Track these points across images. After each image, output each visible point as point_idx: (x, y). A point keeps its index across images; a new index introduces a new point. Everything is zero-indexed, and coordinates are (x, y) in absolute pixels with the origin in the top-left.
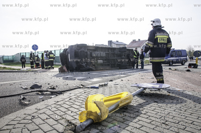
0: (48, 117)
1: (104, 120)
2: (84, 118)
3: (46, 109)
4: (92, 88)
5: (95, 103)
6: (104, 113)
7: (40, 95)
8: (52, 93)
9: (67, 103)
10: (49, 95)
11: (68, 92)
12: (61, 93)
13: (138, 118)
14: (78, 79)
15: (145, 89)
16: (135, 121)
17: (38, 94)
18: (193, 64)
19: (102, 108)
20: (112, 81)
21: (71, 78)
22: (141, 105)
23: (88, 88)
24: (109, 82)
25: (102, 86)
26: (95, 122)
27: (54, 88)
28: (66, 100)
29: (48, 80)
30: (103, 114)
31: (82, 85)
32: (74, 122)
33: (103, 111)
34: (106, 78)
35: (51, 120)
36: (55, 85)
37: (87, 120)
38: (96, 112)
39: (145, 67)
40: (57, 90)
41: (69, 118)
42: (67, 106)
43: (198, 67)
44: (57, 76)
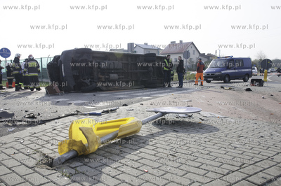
1: (93, 153)
2: (66, 149)
3: (15, 143)
4: (91, 114)
5: (80, 129)
6: (92, 142)
7: (10, 126)
9: (49, 134)
10: (25, 126)
11: (53, 122)
12: (44, 122)
13: (142, 150)
14: (75, 104)
16: (135, 153)
17: (7, 126)
18: (257, 80)
19: (90, 136)
20: (126, 105)
21: (65, 101)
22: (153, 136)
23: (85, 115)
24: (121, 108)
25: (107, 112)
26: (80, 154)
27: (33, 117)
28: (48, 131)
29: (27, 107)
31: (78, 112)
32: (51, 156)
35: (21, 154)
36: (36, 113)
37: (69, 151)
38: (81, 141)
40: (39, 118)
41: (46, 151)
42: (46, 138)
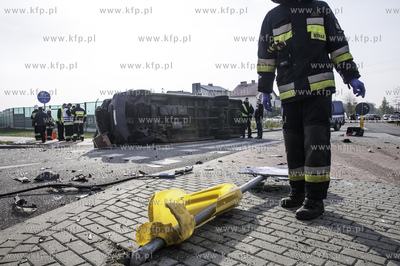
0: (74, 238)
1: (187, 241)
2: (147, 237)
3: (69, 222)
4: (161, 177)
5: (167, 206)
6: (185, 225)
7: (55, 193)
8: (82, 190)
9: (113, 208)
10: (74, 193)
11: (114, 188)
12: (99, 188)
13: (253, 234)
14: (133, 161)
15: (265, 177)
16: (247, 239)
17: (51, 192)
18: (355, 129)
19: (182, 216)
20: (200, 163)
21: (120, 158)
22: (258, 210)
23: (154, 178)
24: (195, 166)
25: (181, 173)
26: (168, 244)
27: (83, 180)
28: (110, 202)
29: (73, 164)
30: (184, 228)
31: (141, 172)
32: (126, 245)
33: (183, 222)
34: (190, 157)
35: (80, 243)
36: (86, 174)
37: (153, 240)
38: (170, 225)
39: (265, 136)
40: (91, 182)
41: (117, 238)
42: (111, 215)
43: (365, 134)
44: (90, 155)
